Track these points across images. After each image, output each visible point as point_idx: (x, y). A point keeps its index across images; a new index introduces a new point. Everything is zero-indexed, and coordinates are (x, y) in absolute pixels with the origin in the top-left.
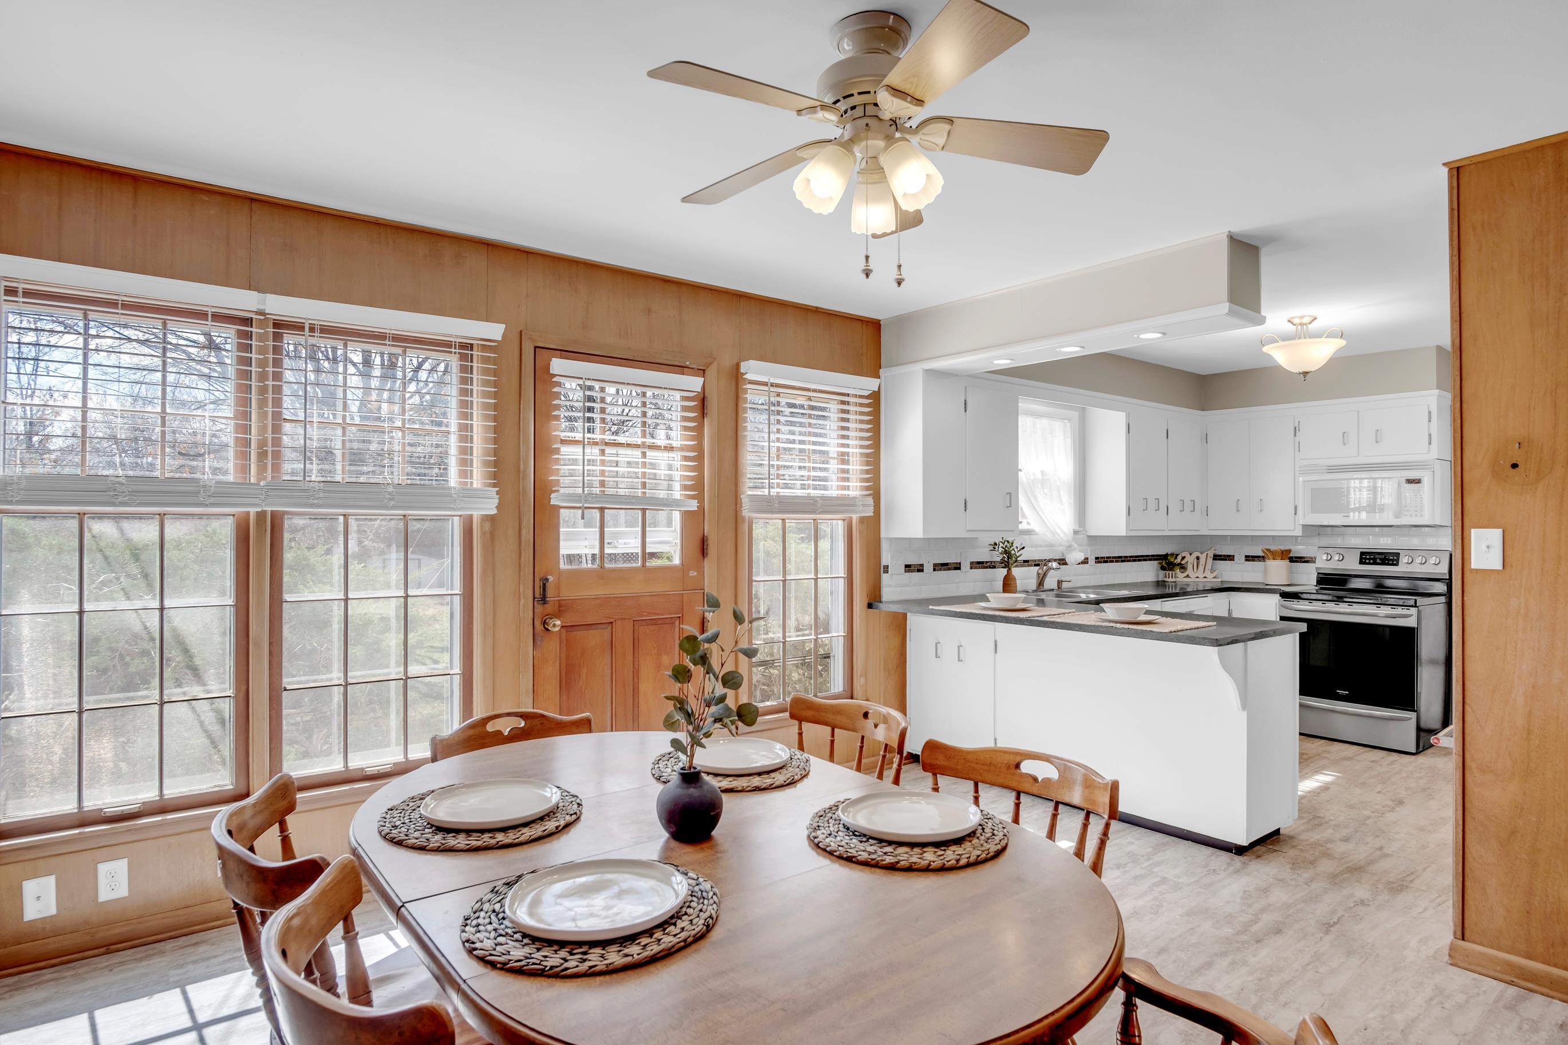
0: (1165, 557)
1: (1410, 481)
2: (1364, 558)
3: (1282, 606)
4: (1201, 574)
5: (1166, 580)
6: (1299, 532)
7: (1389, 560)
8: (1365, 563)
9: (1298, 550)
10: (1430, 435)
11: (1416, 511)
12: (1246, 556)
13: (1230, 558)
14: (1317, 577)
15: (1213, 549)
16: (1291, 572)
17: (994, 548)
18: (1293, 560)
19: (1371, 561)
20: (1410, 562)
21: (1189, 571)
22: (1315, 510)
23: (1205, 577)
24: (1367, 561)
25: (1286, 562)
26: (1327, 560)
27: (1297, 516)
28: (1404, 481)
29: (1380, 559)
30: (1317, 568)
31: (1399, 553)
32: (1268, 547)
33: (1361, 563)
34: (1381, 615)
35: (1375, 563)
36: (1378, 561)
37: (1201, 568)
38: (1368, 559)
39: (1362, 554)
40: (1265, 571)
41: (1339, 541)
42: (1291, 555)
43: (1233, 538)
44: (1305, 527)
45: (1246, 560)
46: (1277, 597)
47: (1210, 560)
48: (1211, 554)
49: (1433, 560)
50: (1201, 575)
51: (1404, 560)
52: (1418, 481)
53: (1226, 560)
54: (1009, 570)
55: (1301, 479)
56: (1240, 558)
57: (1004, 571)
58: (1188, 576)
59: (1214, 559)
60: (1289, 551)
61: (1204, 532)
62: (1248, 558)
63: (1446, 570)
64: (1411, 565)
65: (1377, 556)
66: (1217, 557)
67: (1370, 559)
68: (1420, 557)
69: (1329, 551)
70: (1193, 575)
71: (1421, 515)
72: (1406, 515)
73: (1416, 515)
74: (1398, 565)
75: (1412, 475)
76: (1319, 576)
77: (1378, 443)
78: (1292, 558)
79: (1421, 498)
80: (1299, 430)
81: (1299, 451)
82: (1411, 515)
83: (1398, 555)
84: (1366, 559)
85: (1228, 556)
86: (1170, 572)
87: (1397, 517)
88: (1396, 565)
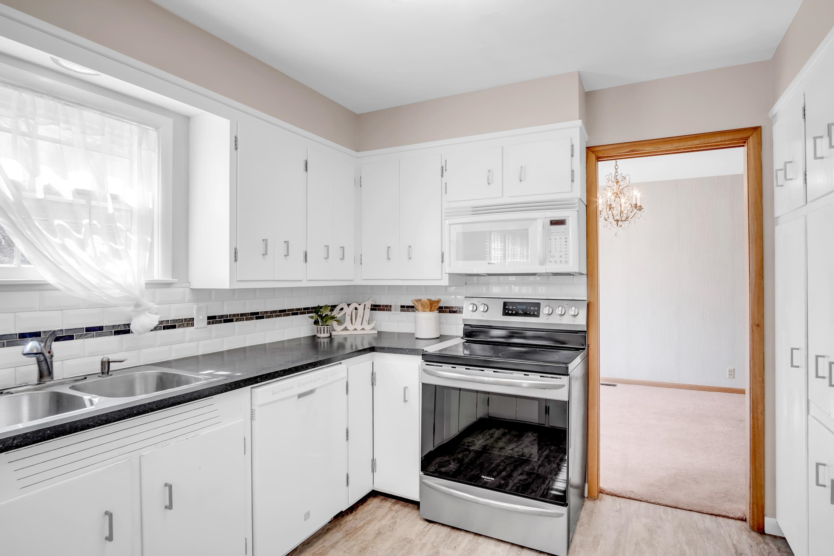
0: (316, 310)
1: (554, 223)
3: (424, 370)
4: (358, 325)
5: (319, 335)
6: (445, 282)
7: (530, 311)
8: (508, 314)
9: (447, 301)
10: (573, 171)
11: (561, 256)
12: (401, 306)
13: (387, 308)
14: (464, 329)
15: (371, 300)
16: (440, 323)
18: (441, 310)
19: (514, 312)
20: (550, 313)
21: (347, 324)
23: (363, 329)
24: (510, 312)
25: (436, 314)
26: (472, 311)
27: (443, 265)
28: (549, 223)
29: (522, 310)
30: (464, 320)
31: (540, 303)
32: (419, 297)
33: (505, 314)
35: (517, 314)
37: (359, 319)
38: (510, 310)
39: (505, 304)
41: (483, 291)
42: (441, 305)
43: (390, 288)
44: (452, 276)
45: (401, 310)
46: (418, 360)
47: (368, 311)
48: (369, 306)
49: (572, 311)
50: (359, 327)
51: (545, 310)
52: (562, 222)
53: (384, 310)
55: (447, 222)
56: (396, 308)
58: (346, 329)
59: (372, 309)
60: (438, 301)
61: (358, 282)
62: (403, 308)
63: (584, 322)
64: (552, 316)
65: (519, 307)
66: (375, 308)
67: (512, 310)
68: (561, 307)
69: (475, 301)
70: (350, 327)
71: (566, 261)
72: (551, 262)
73: (561, 261)
74: (539, 317)
75: (557, 215)
76: (467, 327)
77: (522, 182)
78: (441, 308)
79: (566, 242)
80: (446, 170)
81: (446, 193)
82: (556, 262)
83: (538, 305)
84: (508, 309)
85: (387, 306)
86: (324, 327)
87: (542, 263)
88: (537, 316)
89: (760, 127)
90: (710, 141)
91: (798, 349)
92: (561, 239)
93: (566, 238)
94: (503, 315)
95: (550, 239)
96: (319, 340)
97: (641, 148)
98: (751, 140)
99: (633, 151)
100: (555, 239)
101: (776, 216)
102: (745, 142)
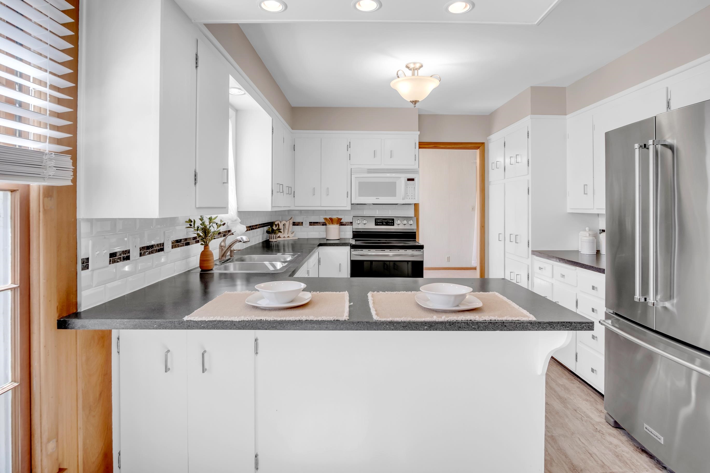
0: (268, 224)
1: (409, 180)
2: (377, 222)
4: (286, 235)
5: (270, 240)
6: (348, 208)
7: (389, 223)
8: (378, 225)
9: (345, 218)
10: (415, 155)
11: (412, 196)
12: (310, 223)
13: (301, 224)
15: (293, 219)
16: (340, 231)
17: (191, 225)
19: (381, 224)
20: (399, 224)
21: (280, 233)
22: (361, 194)
23: (288, 237)
24: (379, 224)
25: (338, 226)
26: (358, 224)
27: (348, 198)
28: (407, 180)
29: (385, 222)
30: (353, 228)
33: (376, 225)
34: (391, 255)
35: (383, 225)
36: (384, 223)
37: (286, 231)
38: (379, 222)
39: (376, 220)
40: (327, 231)
42: (341, 221)
44: (352, 205)
45: (310, 225)
46: (349, 248)
47: (291, 225)
48: (291, 223)
49: (410, 222)
51: (396, 222)
52: (413, 180)
53: (299, 225)
54: (206, 246)
55: (354, 176)
56: (306, 224)
57: (201, 248)
58: (280, 237)
60: (341, 219)
61: (293, 208)
62: (311, 224)
63: (415, 228)
65: (383, 221)
66: (294, 224)
67: (380, 222)
68: (405, 221)
69: (360, 218)
71: (414, 198)
72: (407, 198)
73: (412, 198)
74: (394, 225)
75: (411, 176)
76: (354, 233)
77: (391, 158)
78: (341, 223)
79: (414, 189)
80: (350, 147)
81: (350, 159)
82: (409, 198)
83: (393, 220)
84: (378, 222)
85: (299, 223)
86: (273, 235)
87: (403, 199)
88: (393, 225)
89: (484, 143)
90: (466, 146)
91: (501, 234)
92: (412, 187)
93: (414, 187)
94: (375, 225)
95: (407, 187)
96: (272, 243)
97: (439, 146)
98: (481, 148)
99: (435, 146)
100: (409, 187)
101: (490, 181)
102: (478, 148)
